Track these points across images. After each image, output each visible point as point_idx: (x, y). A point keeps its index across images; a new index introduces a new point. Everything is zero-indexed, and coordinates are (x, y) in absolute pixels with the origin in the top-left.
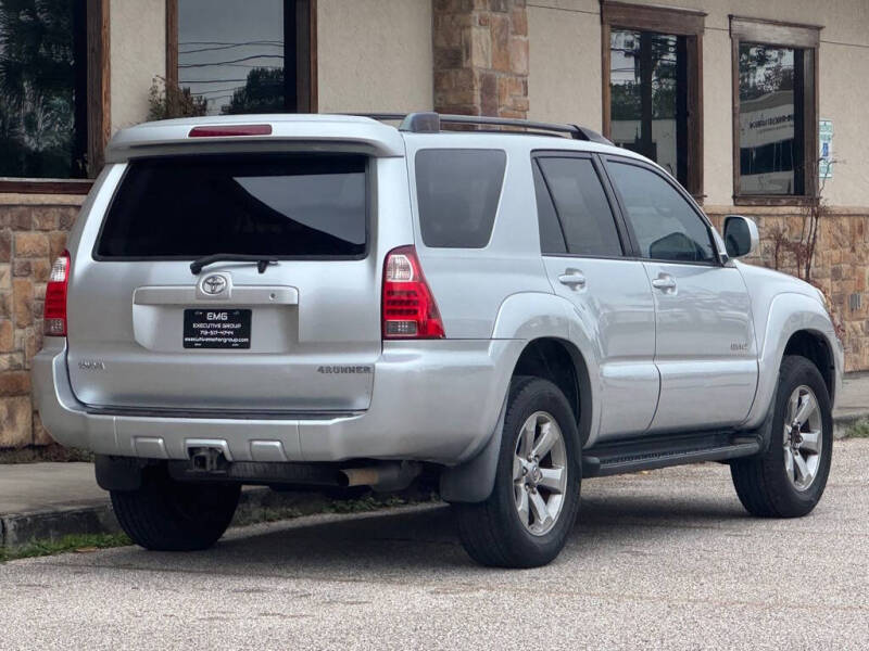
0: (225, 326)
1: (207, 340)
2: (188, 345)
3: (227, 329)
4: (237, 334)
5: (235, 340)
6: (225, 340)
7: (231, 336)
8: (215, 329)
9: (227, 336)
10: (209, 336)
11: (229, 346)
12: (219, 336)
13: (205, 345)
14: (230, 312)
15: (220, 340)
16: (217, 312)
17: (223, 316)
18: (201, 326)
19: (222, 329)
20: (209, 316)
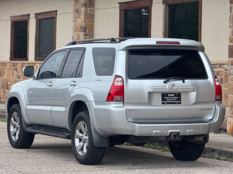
0: (174, 98)
1: (169, 102)
2: (163, 103)
3: (175, 99)
4: (177, 100)
5: (177, 102)
6: (174, 102)
7: (175, 101)
8: (171, 99)
9: (174, 101)
10: (169, 101)
11: (175, 103)
12: (172, 101)
13: (168, 103)
14: (175, 94)
15: (172, 102)
16: (171, 94)
17: (173, 95)
18: (167, 98)
19: (173, 99)
20: (169, 95)
